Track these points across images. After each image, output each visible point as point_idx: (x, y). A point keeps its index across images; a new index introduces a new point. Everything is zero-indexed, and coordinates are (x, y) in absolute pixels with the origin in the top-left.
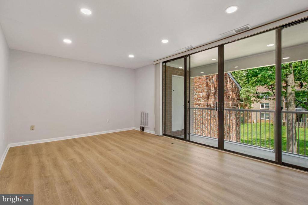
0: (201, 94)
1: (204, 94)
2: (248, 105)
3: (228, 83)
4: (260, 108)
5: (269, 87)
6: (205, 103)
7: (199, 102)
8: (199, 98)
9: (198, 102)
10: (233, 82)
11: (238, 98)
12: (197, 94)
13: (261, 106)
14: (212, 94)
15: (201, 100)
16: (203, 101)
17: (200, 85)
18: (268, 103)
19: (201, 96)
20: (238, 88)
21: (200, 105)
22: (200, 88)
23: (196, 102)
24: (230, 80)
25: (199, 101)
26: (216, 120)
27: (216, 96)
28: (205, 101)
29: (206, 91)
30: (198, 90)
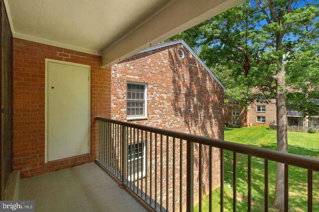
0: (165, 96)
1: (170, 95)
2: (244, 108)
3: (208, 82)
4: (257, 110)
5: (260, 88)
6: (172, 107)
7: (162, 106)
8: (161, 101)
9: (159, 106)
10: (215, 81)
11: (221, 100)
12: (158, 95)
13: (257, 108)
14: (183, 96)
15: (165, 103)
16: (168, 104)
17: (163, 84)
18: (265, 106)
19: (165, 98)
20: (221, 88)
21: (164, 110)
22: (164, 87)
23: (156, 106)
24: (210, 79)
25: (161, 104)
26: (189, 128)
27: (188, 98)
28: (172, 104)
29: (173, 91)
30: (160, 90)
